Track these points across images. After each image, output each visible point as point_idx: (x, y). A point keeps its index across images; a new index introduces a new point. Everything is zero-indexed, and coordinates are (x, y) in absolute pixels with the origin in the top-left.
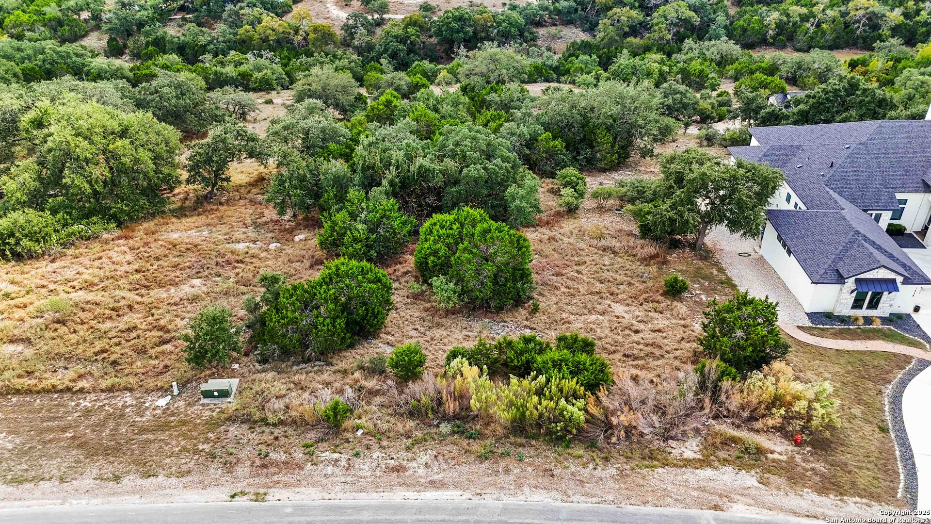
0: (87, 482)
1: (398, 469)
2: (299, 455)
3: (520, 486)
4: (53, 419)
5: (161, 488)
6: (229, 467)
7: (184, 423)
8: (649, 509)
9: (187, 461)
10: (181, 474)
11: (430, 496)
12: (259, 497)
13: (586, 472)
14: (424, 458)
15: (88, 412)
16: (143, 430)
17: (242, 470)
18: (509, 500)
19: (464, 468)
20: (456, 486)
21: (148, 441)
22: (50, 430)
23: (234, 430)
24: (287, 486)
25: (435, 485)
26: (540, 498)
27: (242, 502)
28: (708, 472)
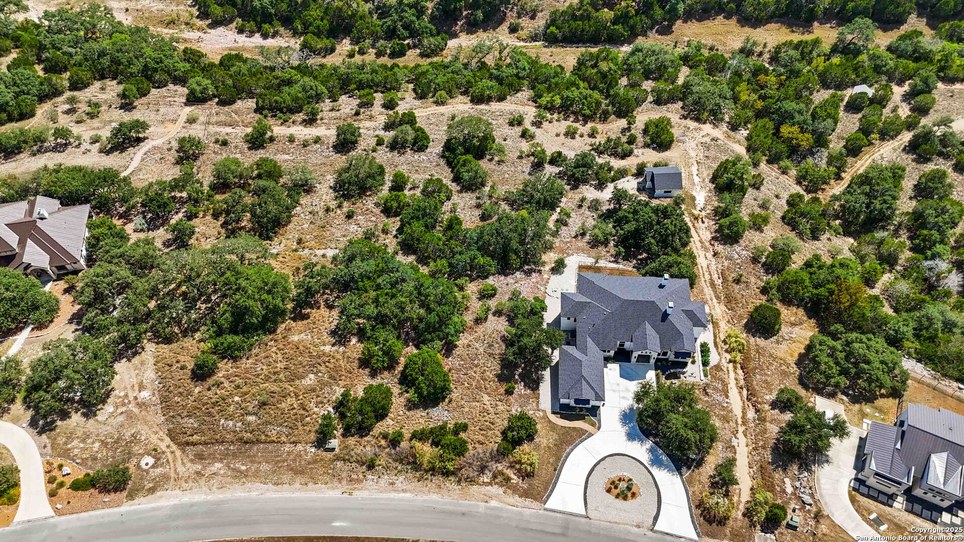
0: (297, 485)
1: (393, 484)
2: (361, 476)
3: (429, 492)
4: (277, 456)
5: (320, 489)
6: (340, 481)
7: (321, 460)
8: (466, 502)
9: (327, 478)
10: (327, 483)
11: (402, 495)
12: (350, 494)
13: (451, 487)
14: (401, 479)
15: (289, 453)
16: (309, 463)
17: (344, 482)
18: (425, 497)
19: (413, 484)
20: (410, 491)
21: (312, 468)
22: (278, 461)
23: (339, 464)
24: (359, 490)
25: (404, 491)
26: (435, 497)
27: (345, 495)
28: (489, 488)
